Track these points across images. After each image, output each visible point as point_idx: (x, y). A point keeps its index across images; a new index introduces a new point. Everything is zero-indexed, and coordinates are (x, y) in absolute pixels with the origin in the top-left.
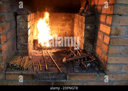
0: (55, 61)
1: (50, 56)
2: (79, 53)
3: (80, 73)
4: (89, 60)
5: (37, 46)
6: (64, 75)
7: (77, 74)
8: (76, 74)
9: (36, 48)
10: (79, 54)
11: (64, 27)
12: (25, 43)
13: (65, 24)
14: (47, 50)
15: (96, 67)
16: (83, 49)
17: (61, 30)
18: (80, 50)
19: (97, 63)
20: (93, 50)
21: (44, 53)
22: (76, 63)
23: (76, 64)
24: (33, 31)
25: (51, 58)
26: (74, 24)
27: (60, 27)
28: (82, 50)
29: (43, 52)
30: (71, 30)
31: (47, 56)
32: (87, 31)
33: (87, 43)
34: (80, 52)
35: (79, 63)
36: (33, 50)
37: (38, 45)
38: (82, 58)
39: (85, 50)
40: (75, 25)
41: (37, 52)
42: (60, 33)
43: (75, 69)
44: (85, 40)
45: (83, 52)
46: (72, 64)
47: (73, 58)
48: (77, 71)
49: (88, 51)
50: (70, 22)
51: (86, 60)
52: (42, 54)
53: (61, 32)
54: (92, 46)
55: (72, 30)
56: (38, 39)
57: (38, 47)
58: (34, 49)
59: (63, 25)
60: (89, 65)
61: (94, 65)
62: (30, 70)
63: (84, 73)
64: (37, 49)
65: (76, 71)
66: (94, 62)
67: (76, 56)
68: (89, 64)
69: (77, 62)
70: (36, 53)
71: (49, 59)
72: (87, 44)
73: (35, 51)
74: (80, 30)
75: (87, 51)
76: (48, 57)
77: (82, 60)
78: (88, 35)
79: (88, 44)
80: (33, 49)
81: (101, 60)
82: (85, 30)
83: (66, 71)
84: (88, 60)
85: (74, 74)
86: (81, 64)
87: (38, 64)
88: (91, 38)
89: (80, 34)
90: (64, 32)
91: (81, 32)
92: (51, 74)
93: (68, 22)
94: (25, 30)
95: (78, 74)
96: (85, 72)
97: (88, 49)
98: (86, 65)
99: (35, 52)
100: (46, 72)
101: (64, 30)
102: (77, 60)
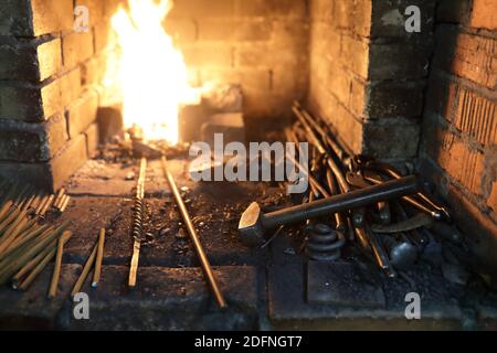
0: (196, 225)
1: (172, 195)
2: (338, 174)
3: (345, 307)
4: (402, 219)
5: (116, 142)
6: (241, 320)
7: (324, 314)
8: (316, 315)
9: (111, 150)
10: (341, 180)
11: (260, 43)
12: (25, 125)
13: (263, 29)
14: (169, 158)
15: (446, 261)
16: (358, 152)
17: (247, 59)
18: (345, 155)
19: (455, 237)
20: (423, 155)
21: (141, 180)
22: (320, 238)
23: (321, 243)
24: (94, 62)
25: (178, 209)
26: (310, 27)
27: (238, 45)
28: (356, 158)
29: (138, 173)
30: (299, 60)
31: (158, 195)
32: (386, 43)
33: (387, 116)
34: (343, 169)
35: (336, 240)
36: (92, 163)
37: (123, 137)
38: (355, 208)
39: (372, 159)
40: (319, 27)
41: (113, 170)
42: (241, 75)
43: (311, 282)
44: (373, 95)
45: (361, 168)
46: (297, 241)
47: (304, 204)
48: (324, 298)
49: (388, 161)
50: (292, 16)
51: (385, 217)
52: (131, 184)
53: (246, 69)
54: (413, 131)
55: (304, 58)
56: (121, 105)
57: (120, 145)
58: (100, 157)
59: (257, 34)
60: (404, 254)
61: (434, 246)
62: (23, 291)
63: (375, 308)
64: (111, 154)
65: (320, 291)
66: (431, 230)
67: (321, 196)
68: (404, 246)
69: (325, 229)
70: (106, 179)
71: (162, 212)
72: (383, 121)
73: (101, 167)
74: (345, 48)
75: (383, 160)
76: (161, 202)
77: (358, 221)
78: (389, 69)
79: (393, 121)
80: (94, 159)
81: (481, 218)
82: (373, 38)
83: (253, 295)
84: (394, 220)
85: (306, 315)
86: (348, 243)
87: (88, 247)
88: (412, 85)
89: (345, 68)
90: (263, 68)
91: (351, 56)
92: (156, 311)
93: (281, 18)
94: (18, 47)
95: (333, 314)
96: (382, 301)
97: (389, 150)
98: (387, 251)
99: (103, 174)
100: (125, 301)
101: (258, 59)
102: (327, 218)
